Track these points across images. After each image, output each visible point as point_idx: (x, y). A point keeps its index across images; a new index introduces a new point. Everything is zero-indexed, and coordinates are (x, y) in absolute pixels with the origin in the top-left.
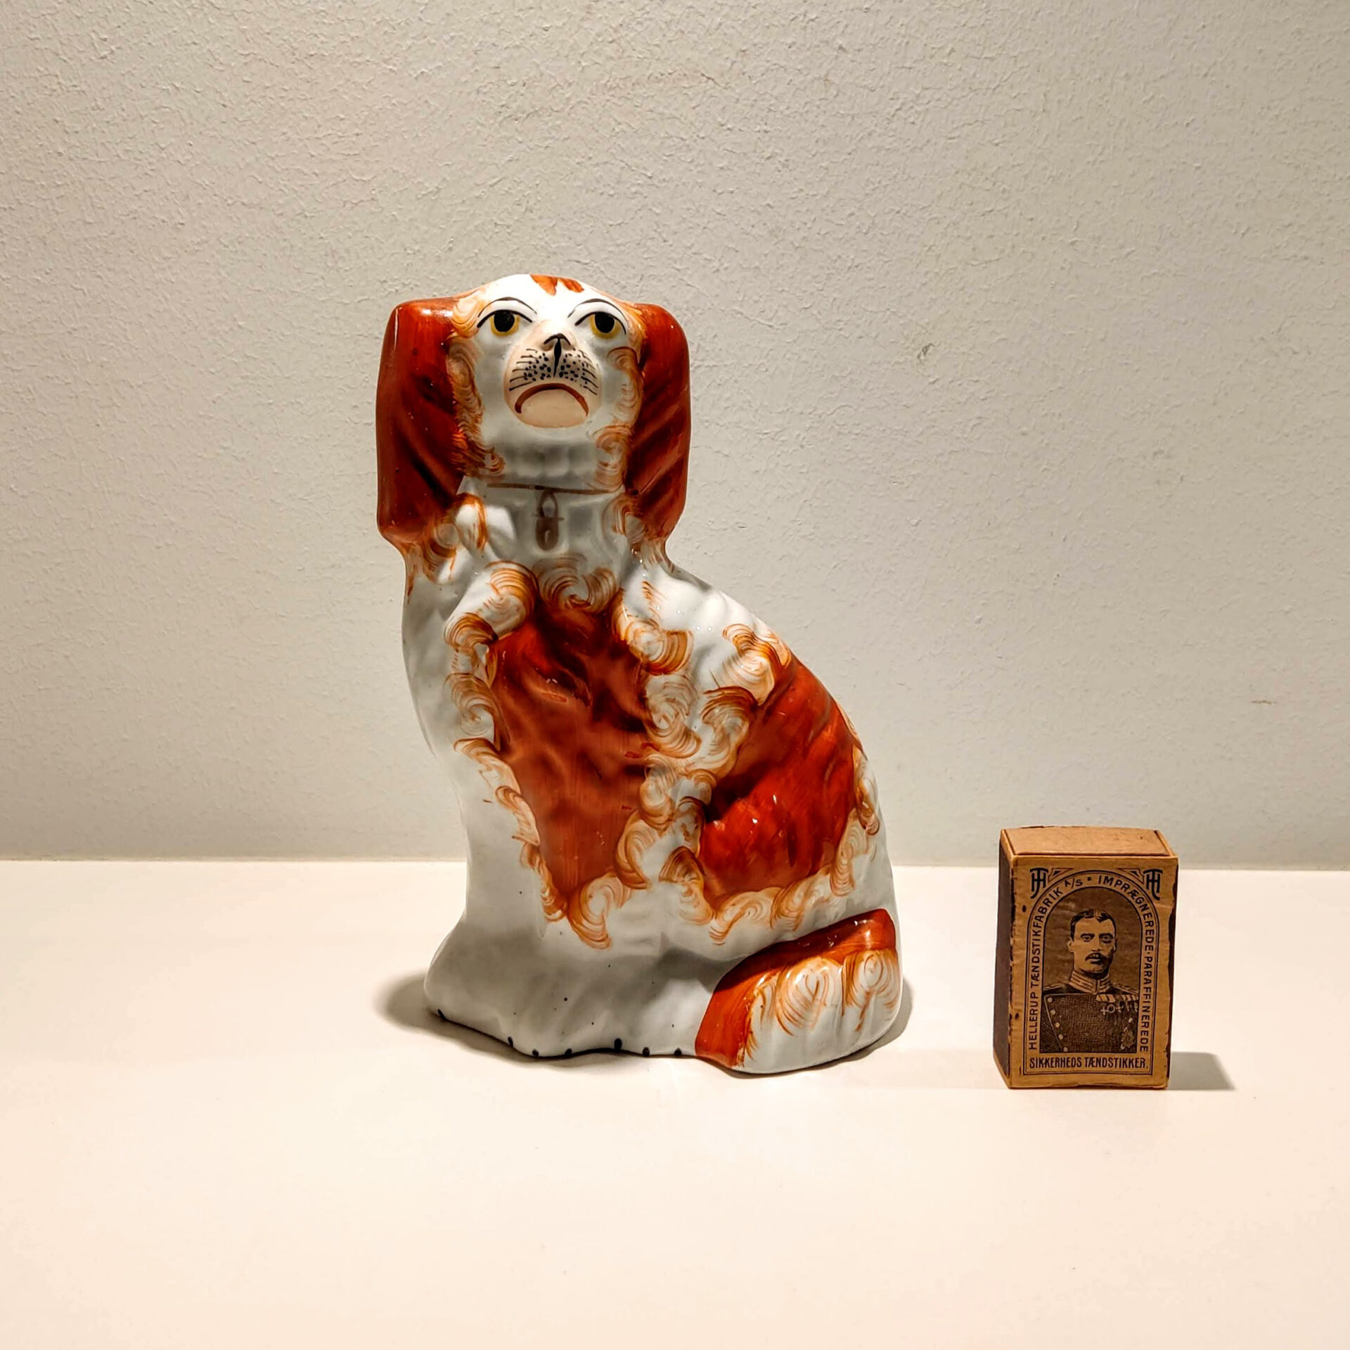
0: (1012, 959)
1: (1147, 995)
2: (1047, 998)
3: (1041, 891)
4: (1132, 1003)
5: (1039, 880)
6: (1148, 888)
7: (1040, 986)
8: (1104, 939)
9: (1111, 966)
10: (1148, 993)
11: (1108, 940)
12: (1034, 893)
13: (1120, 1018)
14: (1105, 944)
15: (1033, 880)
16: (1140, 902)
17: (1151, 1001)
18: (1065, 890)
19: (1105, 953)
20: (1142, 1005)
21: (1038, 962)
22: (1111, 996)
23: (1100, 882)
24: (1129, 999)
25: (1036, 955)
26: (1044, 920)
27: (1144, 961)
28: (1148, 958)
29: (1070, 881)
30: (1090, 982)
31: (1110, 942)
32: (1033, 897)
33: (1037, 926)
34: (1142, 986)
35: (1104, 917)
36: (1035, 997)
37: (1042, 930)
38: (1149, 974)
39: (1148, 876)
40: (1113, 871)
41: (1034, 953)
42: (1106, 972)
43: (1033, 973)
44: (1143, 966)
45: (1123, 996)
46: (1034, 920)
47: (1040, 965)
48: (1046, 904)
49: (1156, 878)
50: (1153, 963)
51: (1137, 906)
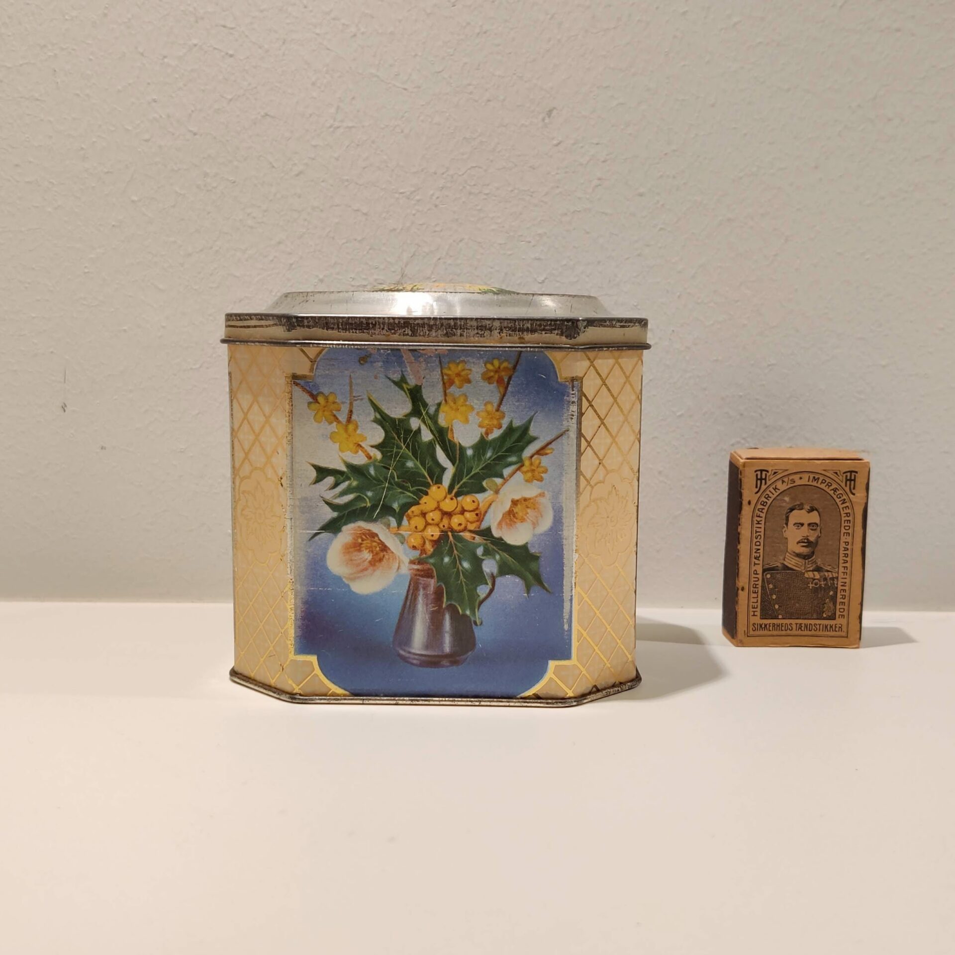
0: (739, 543)
1: (844, 573)
2: (766, 575)
3: (764, 487)
4: (833, 579)
5: (761, 479)
6: (846, 486)
7: (761, 565)
8: (811, 528)
9: (816, 549)
10: (846, 571)
11: (814, 528)
12: (757, 490)
13: (823, 592)
14: (812, 532)
15: (757, 479)
16: (840, 498)
17: (848, 577)
18: (782, 487)
19: (812, 539)
20: (840, 580)
21: (760, 545)
22: (816, 573)
23: (809, 481)
24: (831, 576)
25: (758, 540)
26: (765, 511)
27: (843, 545)
28: (846, 542)
29: (786, 479)
30: (800, 561)
31: (815, 530)
32: (757, 493)
33: (759, 516)
34: (841, 565)
35: (812, 510)
36: (757, 574)
37: (763, 519)
38: (846, 555)
39: (847, 476)
40: (820, 472)
41: (756, 538)
42: (813, 553)
43: (756, 554)
44: (842, 549)
45: (826, 574)
46: (757, 511)
47: (761, 547)
48: (766, 498)
49: (853, 478)
50: (849, 547)
51: (838, 500)
